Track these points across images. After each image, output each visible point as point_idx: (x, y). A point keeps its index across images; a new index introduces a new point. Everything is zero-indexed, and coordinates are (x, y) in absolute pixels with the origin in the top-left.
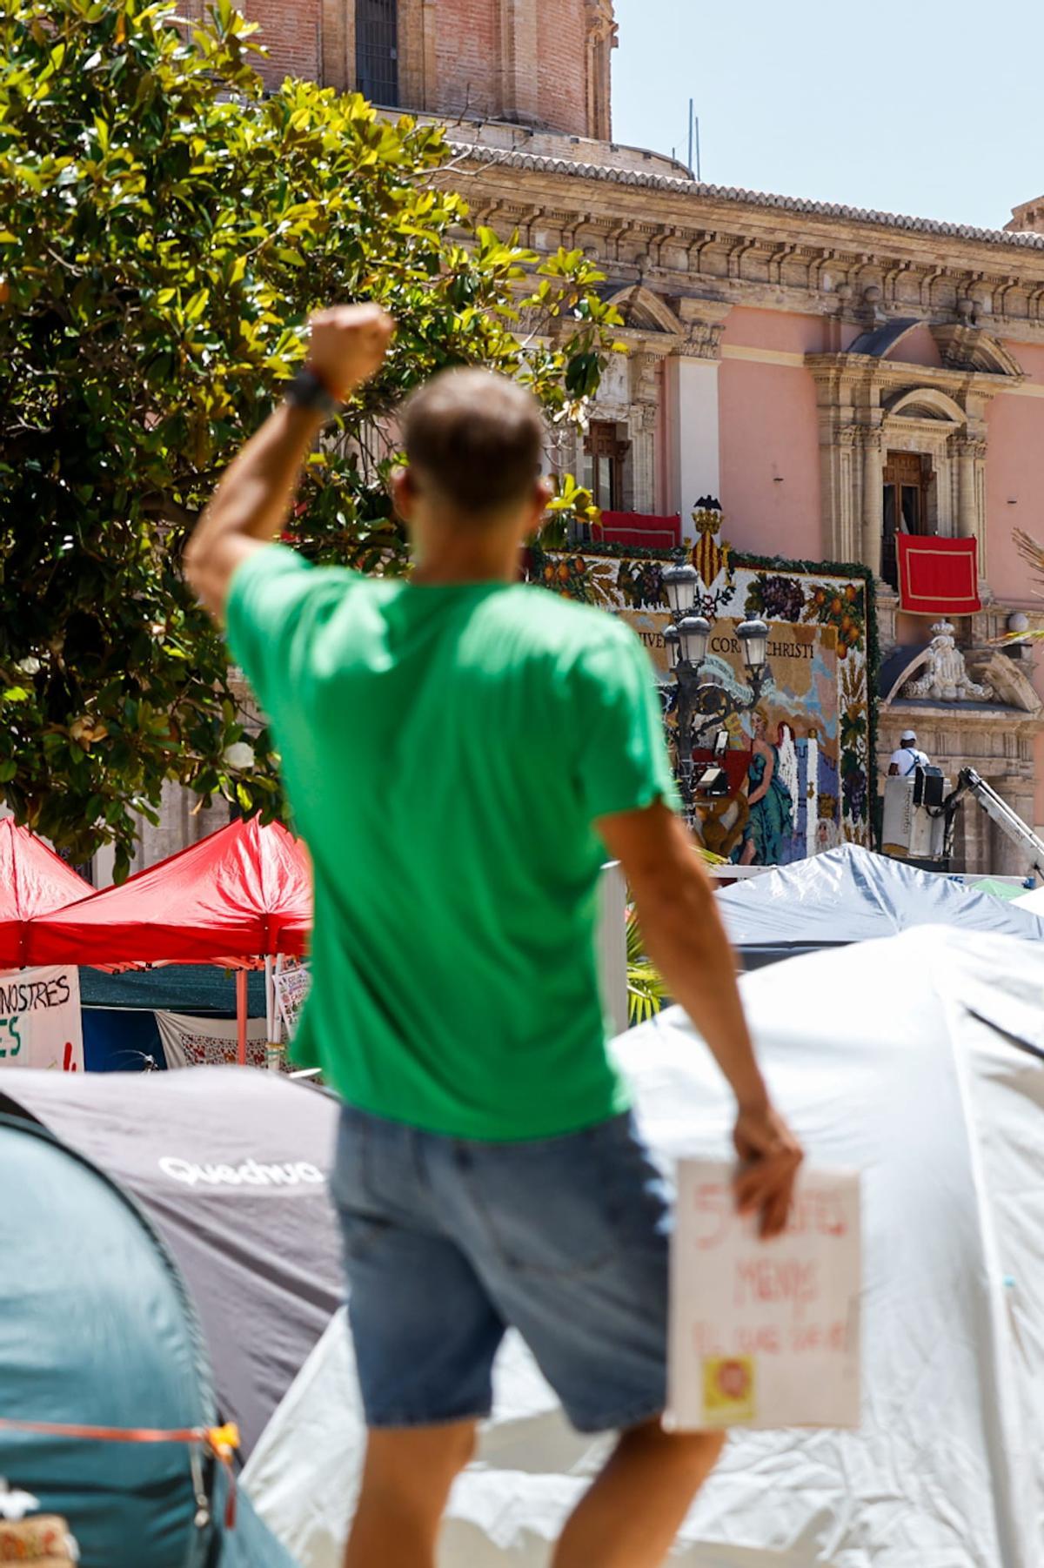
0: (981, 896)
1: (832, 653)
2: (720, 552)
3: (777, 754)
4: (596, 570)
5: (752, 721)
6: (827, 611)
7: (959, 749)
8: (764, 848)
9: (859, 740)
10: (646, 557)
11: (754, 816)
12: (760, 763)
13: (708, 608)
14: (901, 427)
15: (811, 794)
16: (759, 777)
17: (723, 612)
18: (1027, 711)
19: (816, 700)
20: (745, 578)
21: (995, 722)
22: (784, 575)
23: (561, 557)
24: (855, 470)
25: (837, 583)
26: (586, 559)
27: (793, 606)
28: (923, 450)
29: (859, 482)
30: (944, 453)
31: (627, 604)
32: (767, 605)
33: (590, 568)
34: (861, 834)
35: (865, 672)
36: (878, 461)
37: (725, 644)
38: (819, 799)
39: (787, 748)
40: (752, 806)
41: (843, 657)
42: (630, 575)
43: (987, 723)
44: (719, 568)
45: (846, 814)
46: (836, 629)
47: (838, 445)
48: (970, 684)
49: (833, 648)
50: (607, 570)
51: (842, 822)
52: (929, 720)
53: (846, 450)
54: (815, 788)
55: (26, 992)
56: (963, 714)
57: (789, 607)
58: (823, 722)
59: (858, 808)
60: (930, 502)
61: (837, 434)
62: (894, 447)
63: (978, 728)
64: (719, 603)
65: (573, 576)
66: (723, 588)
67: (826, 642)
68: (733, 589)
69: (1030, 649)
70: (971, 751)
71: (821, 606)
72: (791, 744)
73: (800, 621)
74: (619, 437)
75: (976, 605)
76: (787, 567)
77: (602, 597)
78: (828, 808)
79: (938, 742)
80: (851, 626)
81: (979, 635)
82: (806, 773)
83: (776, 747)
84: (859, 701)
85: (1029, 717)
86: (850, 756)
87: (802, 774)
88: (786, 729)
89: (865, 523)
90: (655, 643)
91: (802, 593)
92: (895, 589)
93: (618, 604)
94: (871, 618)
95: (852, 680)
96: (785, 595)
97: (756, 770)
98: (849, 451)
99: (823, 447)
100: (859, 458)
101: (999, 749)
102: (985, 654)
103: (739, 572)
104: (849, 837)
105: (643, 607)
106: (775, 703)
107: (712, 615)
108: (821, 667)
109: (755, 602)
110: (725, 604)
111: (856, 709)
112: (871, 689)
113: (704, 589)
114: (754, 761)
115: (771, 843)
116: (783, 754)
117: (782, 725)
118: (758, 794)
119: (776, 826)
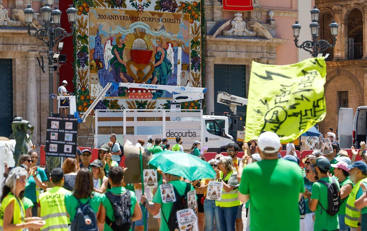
1: (188, 22)
3: (166, 51)
5: (157, 42)
6: (186, 10)
7: (244, 49)
8: (161, 80)
9: (198, 47)
11: (157, 70)
12: (160, 54)
13: (140, 8)
15: (179, 63)
16: (159, 58)
17: (146, 9)
18: (267, 39)
19: (181, 35)
21: (257, 43)
27: (173, 8)
31: (109, 7)
32: (163, 8)
34: (198, 75)
35: (200, 27)
37: (147, 19)
38: (182, 65)
39: (170, 50)
40: (156, 67)
41: (192, 23)
43: (254, 43)
45: (192, 69)
46: (190, 15)
48: (247, 31)
49: (188, 20)
51: (191, 71)
52: (232, 42)
54: (181, 61)
56: (243, 40)
57: (171, 8)
58: (184, 42)
59: (197, 67)
63: (251, 44)
64: (144, 7)
66: (146, 2)
67: (186, 18)
68: (150, 3)
69: (274, 21)
70: (249, 51)
71: (184, 8)
72: (172, 49)
73: (176, 12)
75: (252, 8)
77: (99, 5)
78: (185, 67)
79: (236, 48)
80: (195, 14)
81: (253, 17)
82: (177, 57)
83: (165, 50)
84: (198, 36)
85: (269, 41)
86: (194, 53)
87: (175, 57)
88: (170, 44)
90: (120, 19)
91: (177, 4)
92: (222, 4)
93: (105, 6)
94: (203, 11)
95: (196, 31)
96: (170, 4)
97: (158, 56)
101: (259, 50)
102: (253, 22)
104: (193, 76)
105: (115, 8)
106: (165, 36)
107: (142, 10)
108: (183, 26)
109: (158, 7)
110: (147, 7)
111: (197, 38)
112: (203, 33)
113: (138, 3)
114: (157, 53)
115: (163, 78)
116: (168, 51)
117: (168, 43)
118: (159, 63)
119: (165, 73)
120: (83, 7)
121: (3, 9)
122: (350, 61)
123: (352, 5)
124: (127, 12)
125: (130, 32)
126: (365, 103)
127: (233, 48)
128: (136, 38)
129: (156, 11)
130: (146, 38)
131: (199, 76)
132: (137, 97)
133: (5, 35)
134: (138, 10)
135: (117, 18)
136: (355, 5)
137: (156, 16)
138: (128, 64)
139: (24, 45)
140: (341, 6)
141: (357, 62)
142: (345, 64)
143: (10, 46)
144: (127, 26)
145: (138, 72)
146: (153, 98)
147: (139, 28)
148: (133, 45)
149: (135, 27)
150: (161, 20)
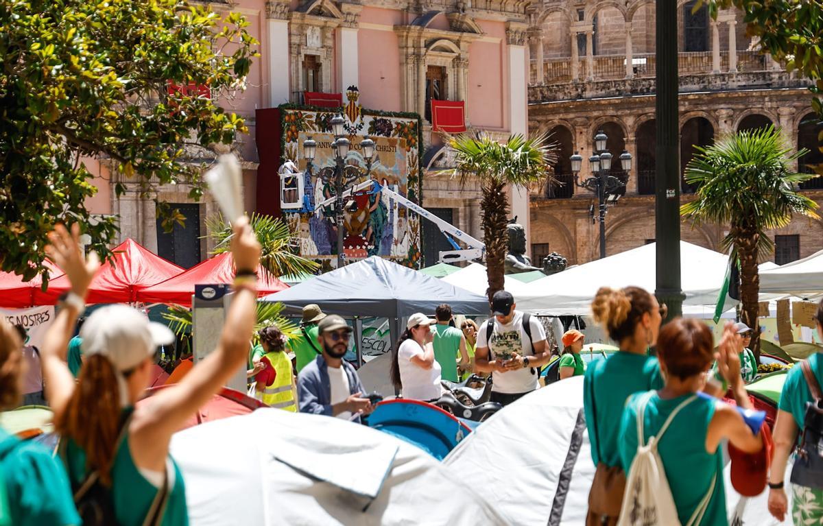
0: (430, 278)
1: (404, 150)
2: (358, 109)
4: (307, 117)
5: (371, 178)
6: (402, 132)
7: (457, 187)
8: (376, 231)
9: (415, 185)
10: (327, 111)
11: (372, 216)
12: (374, 195)
13: (353, 132)
14: (433, 55)
15: (395, 207)
16: (374, 201)
17: (359, 133)
19: (397, 169)
20: (368, 119)
22: (384, 118)
23: (292, 112)
24: (414, 74)
25: (406, 121)
26: (302, 112)
27: (388, 131)
28: (443, 65)
29: (416, 78)
30: (451, 66)
31: (319, 130)
32: (378, 130)
33: (304, 116)
34: (416, 224)
35: (418, 157)
36: (424, 70)
37: (360, 147)
38: (399, 210)
40: (371, 213)
41: (409, 151)
42: (321, 118)
44: (357, 115)
45: (410, 215)
47: (407, 63)
49: (404, 147)
50: (311, 116)
51: (408, 219)
52: (444, 176)
53: (410, 66)
54: (397, 205)
55: (33, 318)
57: (386, 131)
58: (400, 178)
60: (445, 86)
61: (407, 59)
62: (430, 64)
64: (357, 130)
65: (297, 119)
66: (359, 124)
67: (402, 145)
68: (363, 124)
71: (399, 131)
73: (391, 136)
74: (317, 62)
75: (464, 129)
76: (385, 115)
77: (309, 128)
78: (402, 214)
79: (448, 186)
80: (412, 138)
84: (415, 169)
86: (411, 192)
88: (385, 181)
89: (418, 96)
91: (392, 126)
92: (431, 122)
93: (315, 130)
94: (420, 135)
95: (413, 162)
96: (385, 126)
97: (373, 198)
98: (412, 66)
99: (401, 64)
100: (416, 69)
101: (473, 187)
103: (365, 117)
104: (411, 225)
105: (326, 132)
106: (379, 170)
107: (355, 134)
108: (399, 155)
109: (372, 129)
110: (360, 130)
111: (414, 172)
112: (420, 164)
113: (351, 124)
115: (379, 228)
117: (383, 179)
118: (374, 208)
119: (381, 222)
120: (291, 131)
122: (555, 201)
123: (556, 121)
126: (578, 260)
127: (444, 185)
129: (370, 135)
132: (351, 255)
134: (351, 134)
135: (328, 146)
136: (560, 121)
140: (539, 122)
141: (565, 202)
142: (546, 205)
145: (351, 220)
147: (352, 159)
150: (375, 147)
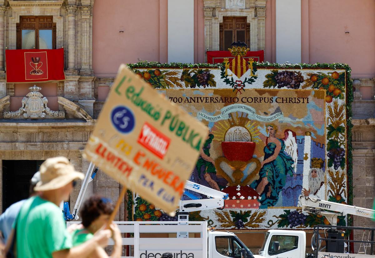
1: (322, 101)
2: (247, 63)
3: (283, 143)
4: (167, 74)
6: (319, 84)
8: (274, 182)
9: (340, 135)
12: (272, 146)
13: (239, 85)
15: (306, 158)
16: (271, 152)
17: (248, 86)
19: (311, 120)
20: (264, 73)
23: (146, 70)
25: (325, 72)
26: (161, 70)
27: (296, 82)
31: (187, 86)
32: (278, 83)
33: (164, 73)
34: (340, 174)
35: (344, 107)
37: (250, 100)
38: (312, 160)
39: (290, 141)
40: (265, 165)
41: (331, 101)
42: (189, 75)
44: (247, 69)
45: (330, 166)
46: (325, 91)
49: (322, 98)
50: (175, 73)
51: (327, 169)
54: (309, 156)
57: (293, 83)
58: (315, 129)
59: (339, 163)
66: (249, 77)
67: (318, 96)
68: (256, 78)
71: (314, 82)
72: (293, 139)
73: (300, 88)
76: (290, 67)
77: (171, 84)
78: (317, 163)
80: (335, 89)
82: (303, 150)
83: (282, 141)
84: (340, 119)
86: (334, 143)
87: (300, 151)
88: (290, 133)
90: (205, 101)
91: (302, 77)
93: (181, 86)
94: (350, 85)
95: (336, 112)
97: (270, 150)
103: (259, 70)
104: (332, 176)
105: (197, 87)
106: (282, 122)
107: (242, 88)
108: (313, 107)
109: (270, 82)
110: (251, 83)
111: (338, 123)
112: (349, 114)
113: (235, 78)
114: (268, 146)
115: (279, 179)
116: (287, 143)
117: (286, 132)
118: (271, 159)
119: (282, 172)
121: (42, 97)
124: (216, 92)
125: (222, 118)
128: (232, 126)
129: (267, 88)
130: (248, 125)
131: (343, 175)
132: (234, 206)
133: (45, 131)
134: (235, 88)
135: (199, 100)
137: (266, 95)
138: (218, 161)
139: (73, 141)
143: (53, 143)
144: (217, 111)
145: (234, 172)
146: (260, 208)
147: (237, 113)
148: (227, 136)
149: (230, 111)
150: (274, 100)
